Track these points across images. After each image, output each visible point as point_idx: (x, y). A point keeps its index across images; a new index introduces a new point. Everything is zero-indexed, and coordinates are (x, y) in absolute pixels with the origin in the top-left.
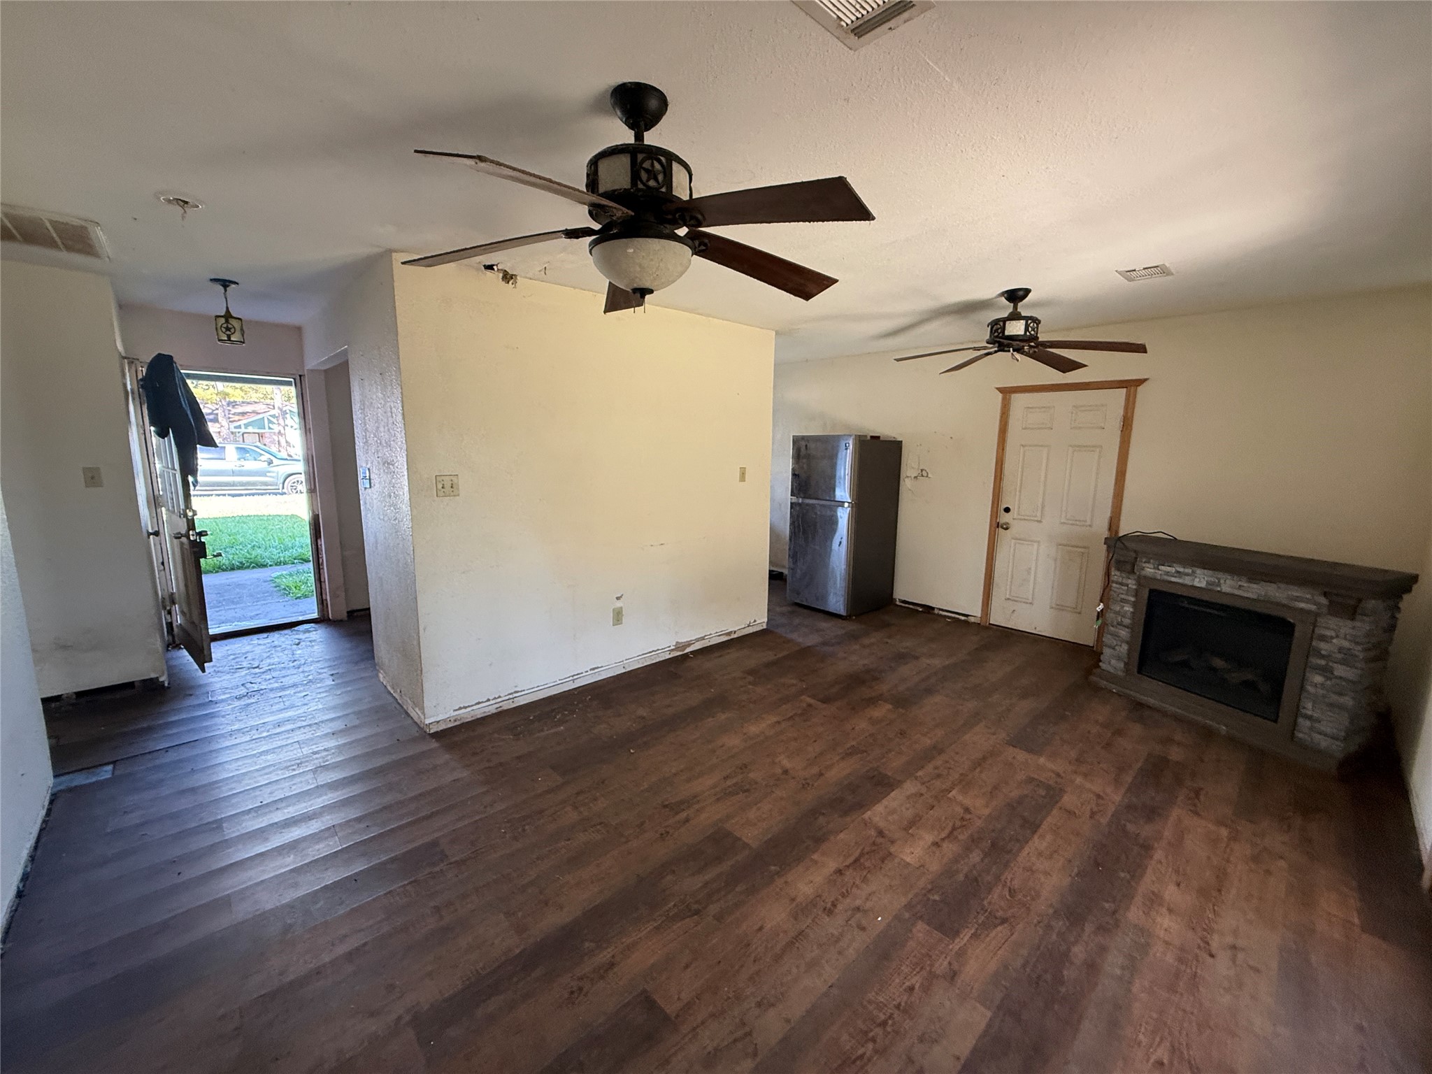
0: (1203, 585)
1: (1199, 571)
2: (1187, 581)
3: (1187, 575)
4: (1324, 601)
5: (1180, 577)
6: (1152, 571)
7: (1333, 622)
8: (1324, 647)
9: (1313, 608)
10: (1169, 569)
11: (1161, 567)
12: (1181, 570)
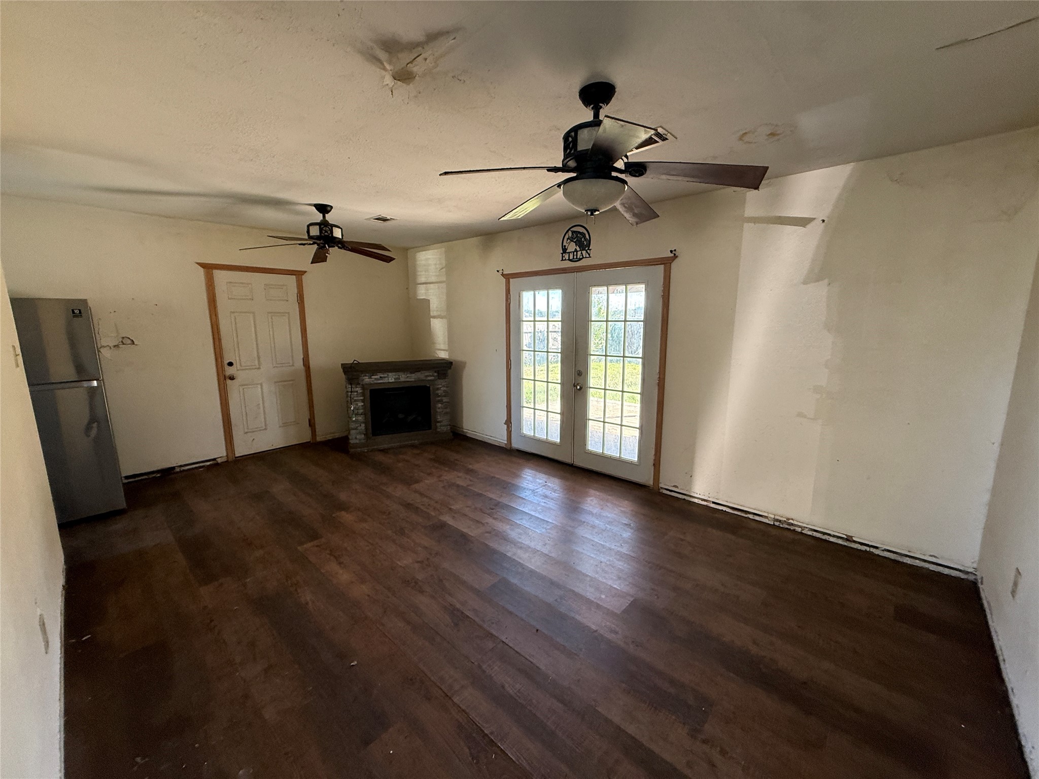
0: (393, 380)
1: (390, 374)
2: (386, 380)
3: (385, 377)
4: (436, 374)
5: (382, 380)
6: (368, 380)
7: (440, 381)
8: (439, 392)
9: (432, 378)
10: (376, 377)
11: (373, 377)
12: (382, 376)
